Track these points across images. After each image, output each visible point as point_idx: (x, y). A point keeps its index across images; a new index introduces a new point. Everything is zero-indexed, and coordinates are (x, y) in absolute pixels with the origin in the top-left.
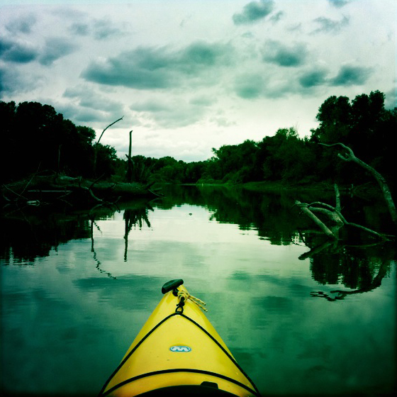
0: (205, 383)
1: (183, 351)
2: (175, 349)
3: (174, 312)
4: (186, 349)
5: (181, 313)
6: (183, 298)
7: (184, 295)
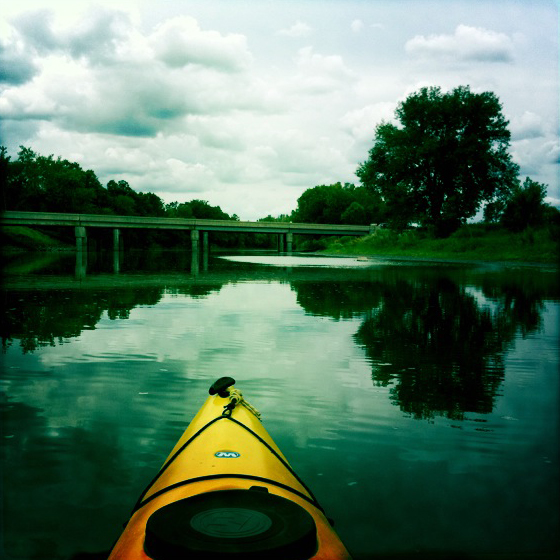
0: (253, 488)
1: (231, 456)
2: (221, 455)
3: (221, 414)
4: (233, 455)
5: (229, 417)
6: (234, 400)
7: (235, 397)
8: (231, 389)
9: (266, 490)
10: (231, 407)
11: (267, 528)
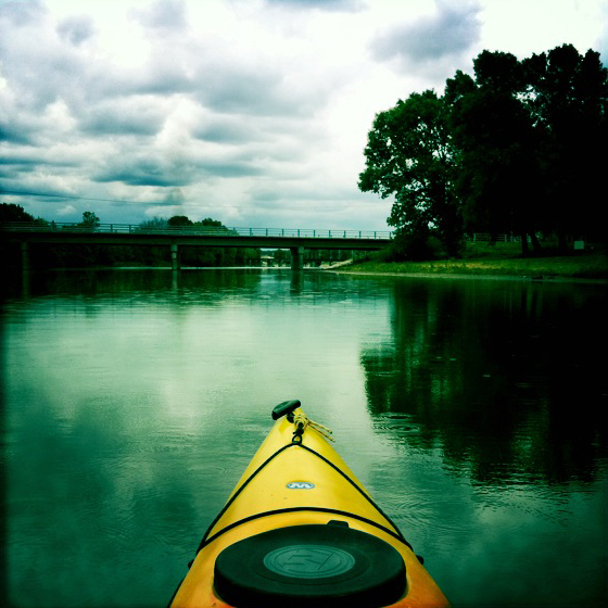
0: (332, 522)
1: (304, 488)
2: (293, 486)
3: (290, 442)
4: (307, 486)
5: (299, 444)
6: (301, 425)
7: (302, 420)
8: (297, 412)
9: (346, 524)
10: (299, 432)
11: (350, 567)
